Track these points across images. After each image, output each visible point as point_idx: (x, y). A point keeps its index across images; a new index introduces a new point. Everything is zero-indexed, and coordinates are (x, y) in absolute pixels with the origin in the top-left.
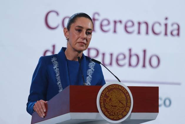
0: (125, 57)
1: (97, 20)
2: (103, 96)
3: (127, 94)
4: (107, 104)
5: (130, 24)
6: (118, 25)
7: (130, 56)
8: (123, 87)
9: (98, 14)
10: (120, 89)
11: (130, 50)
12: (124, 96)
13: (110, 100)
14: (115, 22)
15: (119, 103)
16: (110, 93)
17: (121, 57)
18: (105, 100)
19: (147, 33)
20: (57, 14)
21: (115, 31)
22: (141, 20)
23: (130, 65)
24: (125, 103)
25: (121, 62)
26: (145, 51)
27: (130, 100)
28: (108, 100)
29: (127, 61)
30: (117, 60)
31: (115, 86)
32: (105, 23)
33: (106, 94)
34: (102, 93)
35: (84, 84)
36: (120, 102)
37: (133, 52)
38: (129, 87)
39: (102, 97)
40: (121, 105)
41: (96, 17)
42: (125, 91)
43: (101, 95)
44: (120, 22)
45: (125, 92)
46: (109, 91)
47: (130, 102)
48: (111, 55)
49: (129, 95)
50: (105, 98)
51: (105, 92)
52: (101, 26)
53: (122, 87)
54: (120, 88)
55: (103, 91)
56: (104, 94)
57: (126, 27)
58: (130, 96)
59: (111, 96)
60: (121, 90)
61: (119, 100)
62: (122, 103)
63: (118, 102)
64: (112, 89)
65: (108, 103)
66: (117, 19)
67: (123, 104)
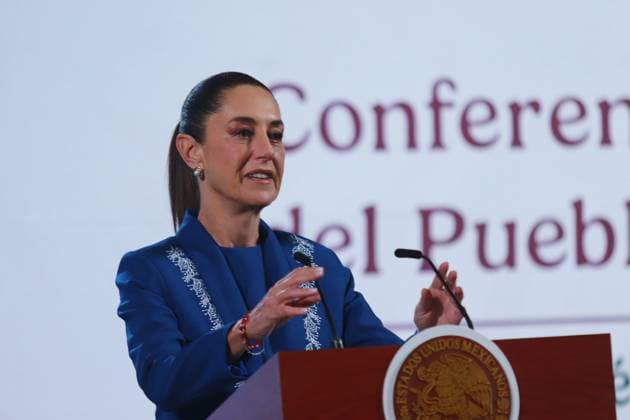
0: (560, 234)
1: (450, 105)
2: (404, 383)
3: (496, 370)
4: (421, 409)
5: (569, 111)
6: (527, 117)
7: (581, 228)
8: (478, 344)
9: (452, 84)
10: (465, 353)
11: (578, 206)
13: (433, 393)
14: (516, 109)
15: (467, 404)
16: (429, 370)
17: (547, 233)
18: (412, 397)
20: (300, 93)
21: (517, 142)
22: (612, 95)
23: (581, 259)
24: (487, 401)
25: (547, 253)
27: (508, 390)
28: (424, 395)
29: (568, 244)
30: (533, 246)
31: (446, 344)
32: (479, 113)
33: (415, 373)
34: (401, 373)
35: (336, 342)
36: (469, 397)
37: (589, 214)
38: (500, 343)
39: (400, 385)
40: (474, 410)
41: (445, 94)
42: (485, 357)
43: (398, 379)
44: (535, 106)
45: (487, 362)
46: (425, 362)
47: (509, 397)
48: (511, 228)
49: (501, 370)
50: (414, 390)
51: (411, 366)
52: (465, 125)
53: (472, 346)
54: (466, 347)
55: (406, 363)
56: (407, 375)
57: (555, 124)
58: (505, 376)
59: (437, 379)
60: (472, 356)
61: (465, 393)
62: (476, 403)
63: (464, 398)
64: (435, 356)
65: (424, 406)
66: (523, 98)
67: (481, 406)
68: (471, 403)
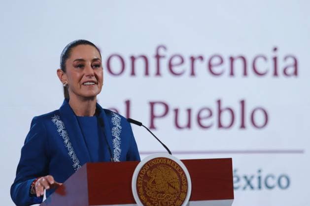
0: (211, 115)
1: (164, 57)
2: (141, 177)
3: (181, 173)
4: (148, 189)
5: (216, 61)
6: (198, 63)
7: (220, 112)
9: (165, 48)
10: (168, 165)
11: (219, 102)
12: (175, 175)
13: (154, 182)
14: (193, 59)
15: (168, 187)
16: (152, 172)
17: (205, 113)
18: (145, 184)
19: (245, 74)
21: (193, 74)
22: (235, 54)
23: (220, 126)
24: (178, 187)
25: (205, 122)
26: (243, 103)
27: (187, 181)
28: (150, 183)
29: (214, 119)
30: (199, 119)
31: (160, 161)
32: (176, 60)
33: (146, 173)
34: (140, 173)
36: (169, 185)
37: (224, 105)
38: (183, 161)
39: (139, 178)
40: (171, 190)
41: (162, 52)
42: (177, 167)
43: (139, 176)
44: (201, 58)
45: (178, 169)
46: (151, 169)
47: (187, 185)
48: (189, 111)
49: (184, 173)
50: (145, 181)
51: (144, 170)
52: (170, 66)
53: (171, 162)
54: (169, 162)
55: (142, 169)
56: (143, 174)
57: (210, 66)
58: (185, 175)
59: (155, 176)
60: (171, 167)
61: (168, 183)
62: (172, 187)
63: (167, 185)
64: (155, 166)
65: (150, 188)
66: (196, 54)
67: (175, 188)
68: (170, 187)
